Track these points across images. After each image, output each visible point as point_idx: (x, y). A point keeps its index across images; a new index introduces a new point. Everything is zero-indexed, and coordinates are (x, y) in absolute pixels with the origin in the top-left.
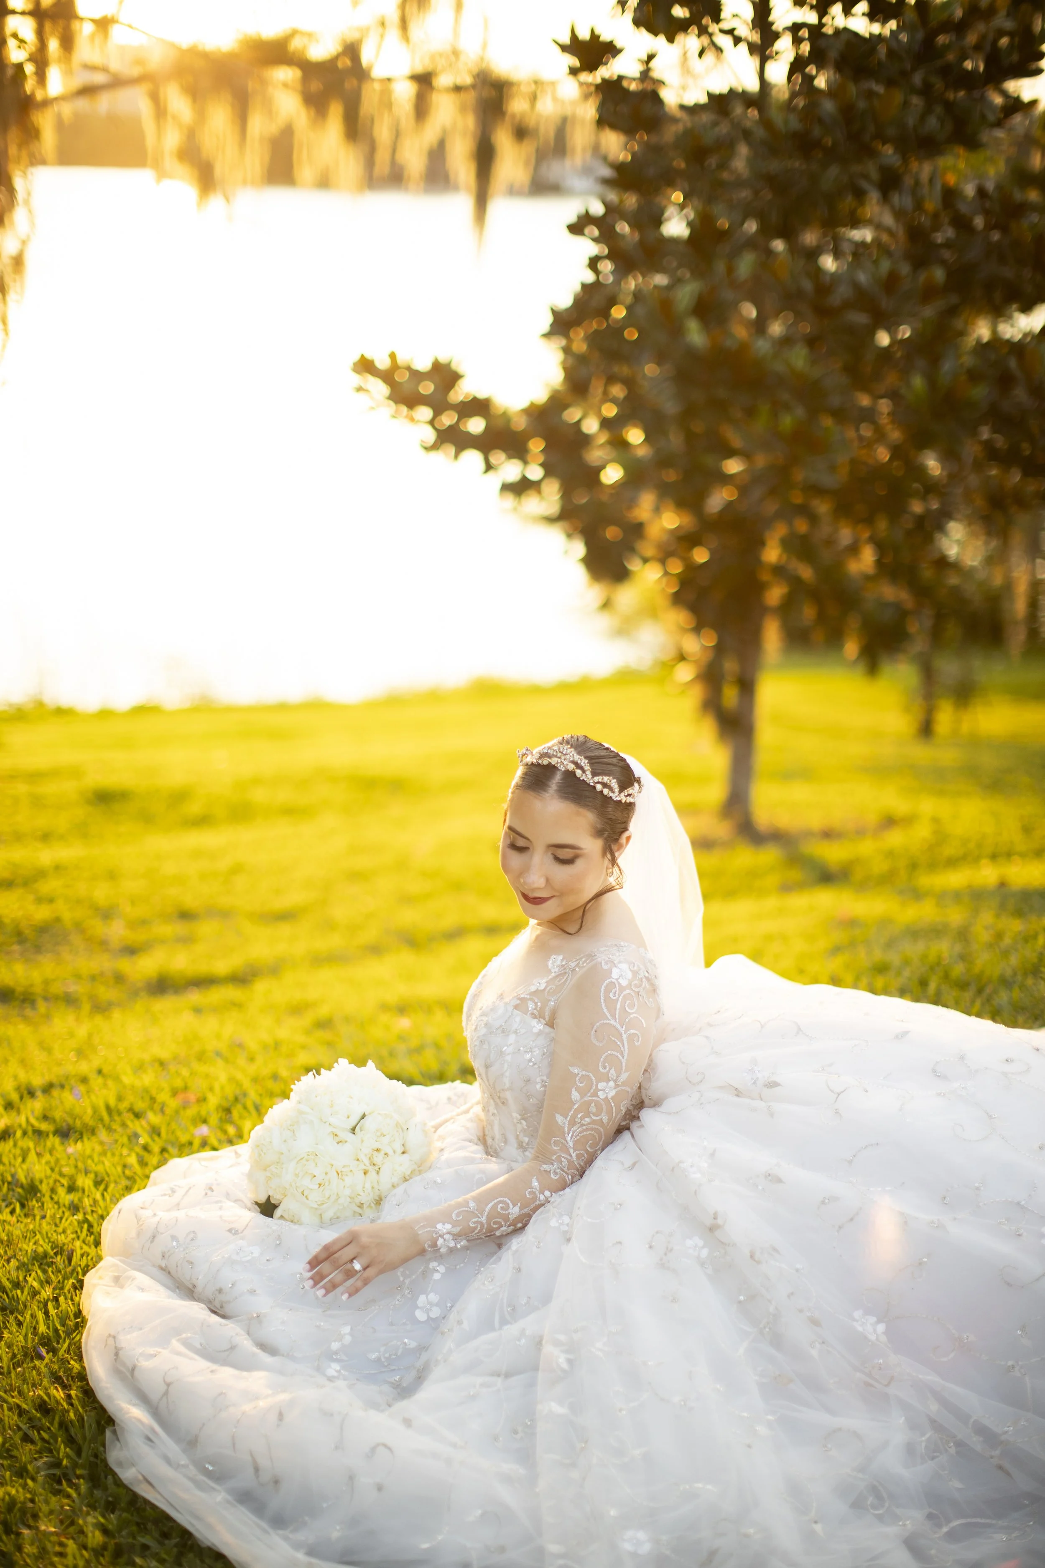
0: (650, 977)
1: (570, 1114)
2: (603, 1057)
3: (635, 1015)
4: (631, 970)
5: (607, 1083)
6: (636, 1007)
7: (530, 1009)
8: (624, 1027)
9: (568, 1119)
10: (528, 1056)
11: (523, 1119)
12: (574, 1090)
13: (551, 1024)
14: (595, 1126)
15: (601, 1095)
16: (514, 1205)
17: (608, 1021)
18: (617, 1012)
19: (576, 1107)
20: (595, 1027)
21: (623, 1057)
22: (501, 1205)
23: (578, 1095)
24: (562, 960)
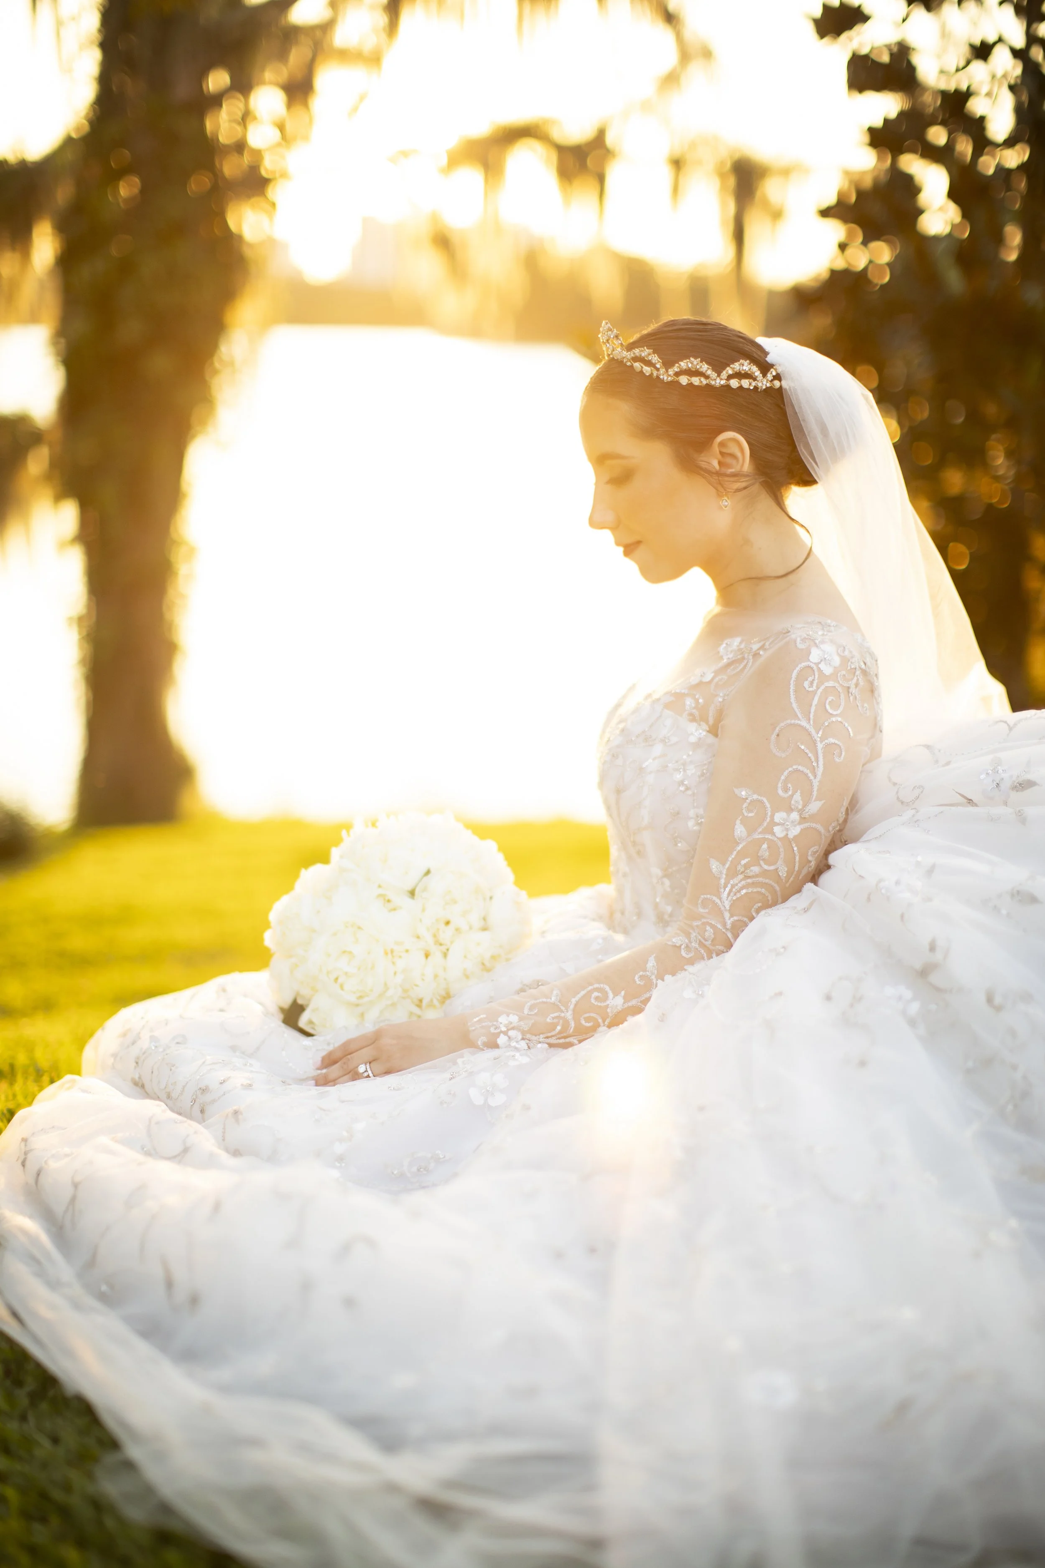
0: (868, 670)
1: (730, 859)
2: (786, 773)
3: (839, 719)
4: (838, 654)
5: (788, 813)
6: (841, 708)
7: (687, 708)
8: (821, 733)
9: (727, 866)
10: (679, 777)
11: (666, 876)
12: (738, 822)
13: (714, 731)
14: (767, 881)
15: (778, 831)
16: (616, 994)
17: (797, 722)
18: (813, 710)
19: (739, 848)
20: (777, 729)
21: (815, 777)
22: (596, 994)
23: (743, 829)
24: (741, 643)
